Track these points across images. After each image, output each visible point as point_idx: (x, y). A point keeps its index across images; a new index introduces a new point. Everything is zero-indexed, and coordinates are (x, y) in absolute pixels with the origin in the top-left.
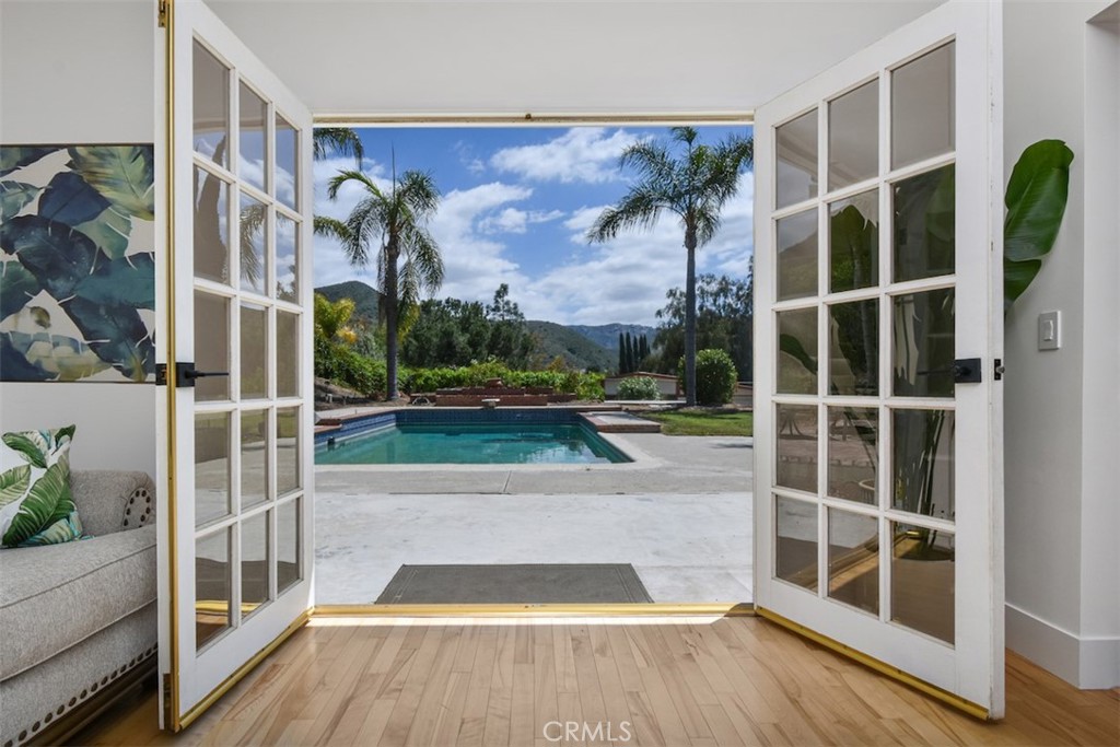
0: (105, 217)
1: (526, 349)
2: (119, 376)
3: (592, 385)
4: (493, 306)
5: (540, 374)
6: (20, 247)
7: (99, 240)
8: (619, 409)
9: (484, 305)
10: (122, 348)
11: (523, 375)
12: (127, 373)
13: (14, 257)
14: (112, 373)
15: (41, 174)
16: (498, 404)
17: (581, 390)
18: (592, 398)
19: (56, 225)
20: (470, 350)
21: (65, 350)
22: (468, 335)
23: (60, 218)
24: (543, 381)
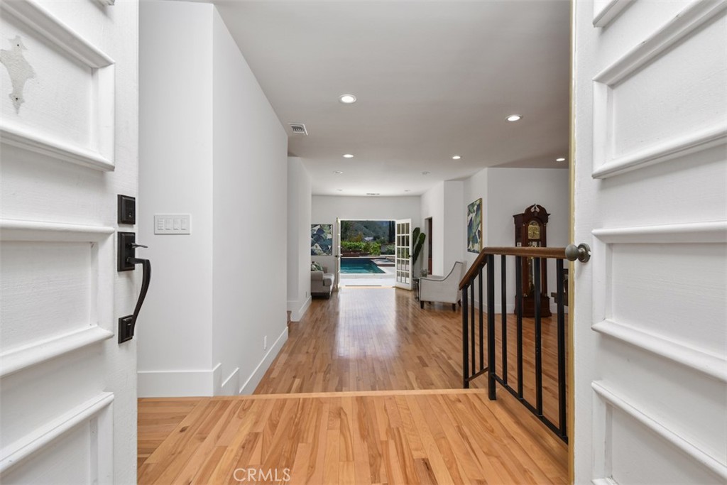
0: (324, 234)
3: (376, 248)
7: (324, 237)
8: (388, 259)
10: (326, 251)
12: (327, 254)
13: (314, 239)
15: (316, 228)
17: (371, 250)
18: (376, 254)
21: (319, 251)
23: (319, 234)
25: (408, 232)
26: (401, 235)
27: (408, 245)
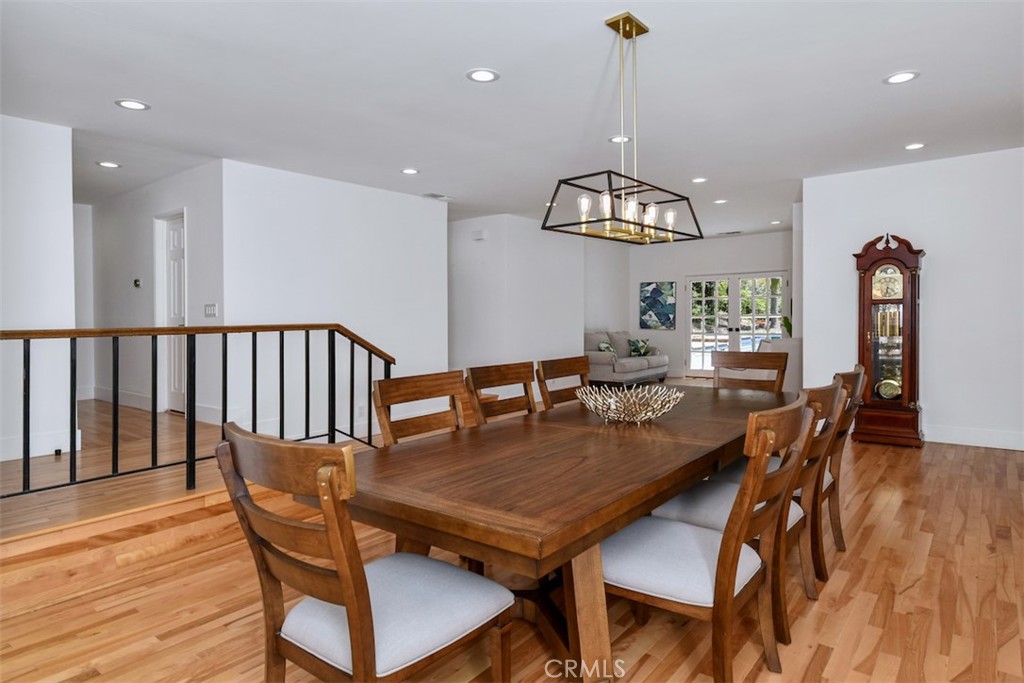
0: (663, 296)
6: (646, 302)
7: (662, 301)
10: (666, 322)
12: (667, 327)
14: (664, 327)
15: (650, 288)
19: (653, 298)
21: (655, 323)
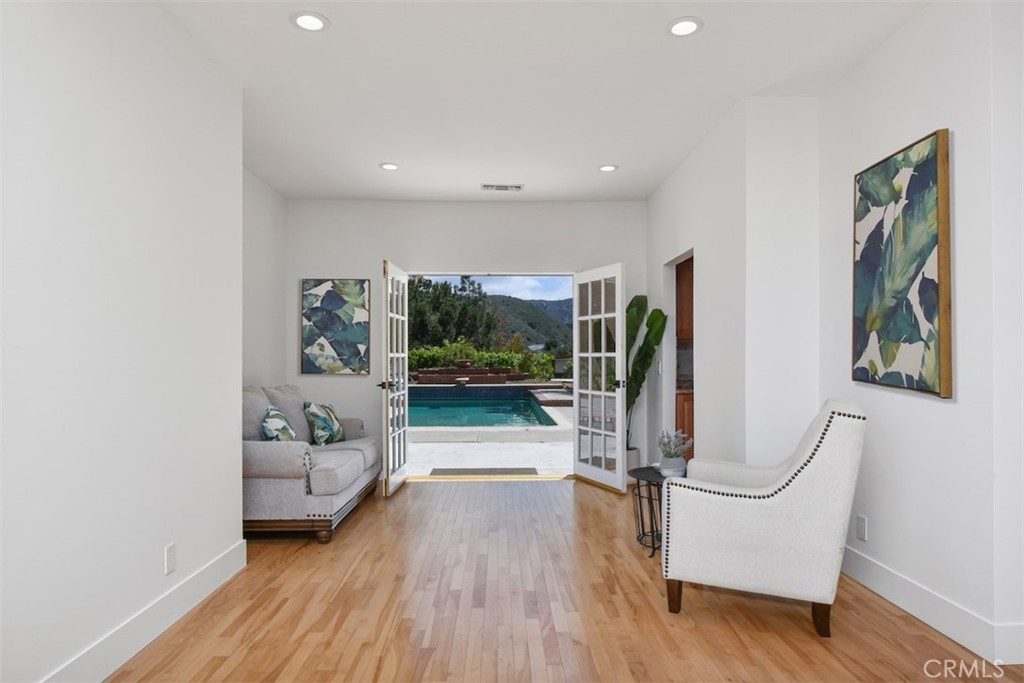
0: (345, 308)
1: (489, 327)
2: (350, 371)
3: (544, 364)
4: (460, 287)
5: (500, 354)
6: (314, 319)
7: (343, 317)
8: (561, 387)
9: (452, 285)
10: (352, 360)
11: (486, 355)
12: (353, 370)
13: (311, 323)
14: (348, 371)
15: (322, 290)
16: (467, 382)
17: (535, 370)
18: (544, 377)
19: (327, 311)
20: (441, 329)
21: (330, 361)
22: (439, 314)
23: (328, 308)
24: (503, 361)
25: (611, 307)
26: (590, 318)
27: (611, 347)
